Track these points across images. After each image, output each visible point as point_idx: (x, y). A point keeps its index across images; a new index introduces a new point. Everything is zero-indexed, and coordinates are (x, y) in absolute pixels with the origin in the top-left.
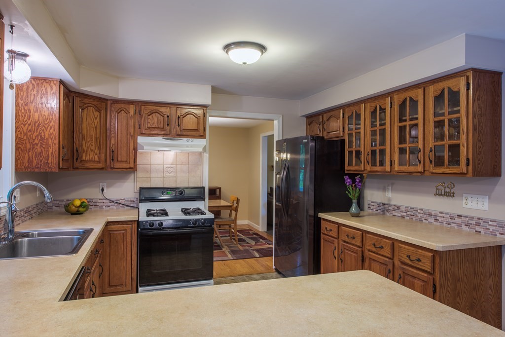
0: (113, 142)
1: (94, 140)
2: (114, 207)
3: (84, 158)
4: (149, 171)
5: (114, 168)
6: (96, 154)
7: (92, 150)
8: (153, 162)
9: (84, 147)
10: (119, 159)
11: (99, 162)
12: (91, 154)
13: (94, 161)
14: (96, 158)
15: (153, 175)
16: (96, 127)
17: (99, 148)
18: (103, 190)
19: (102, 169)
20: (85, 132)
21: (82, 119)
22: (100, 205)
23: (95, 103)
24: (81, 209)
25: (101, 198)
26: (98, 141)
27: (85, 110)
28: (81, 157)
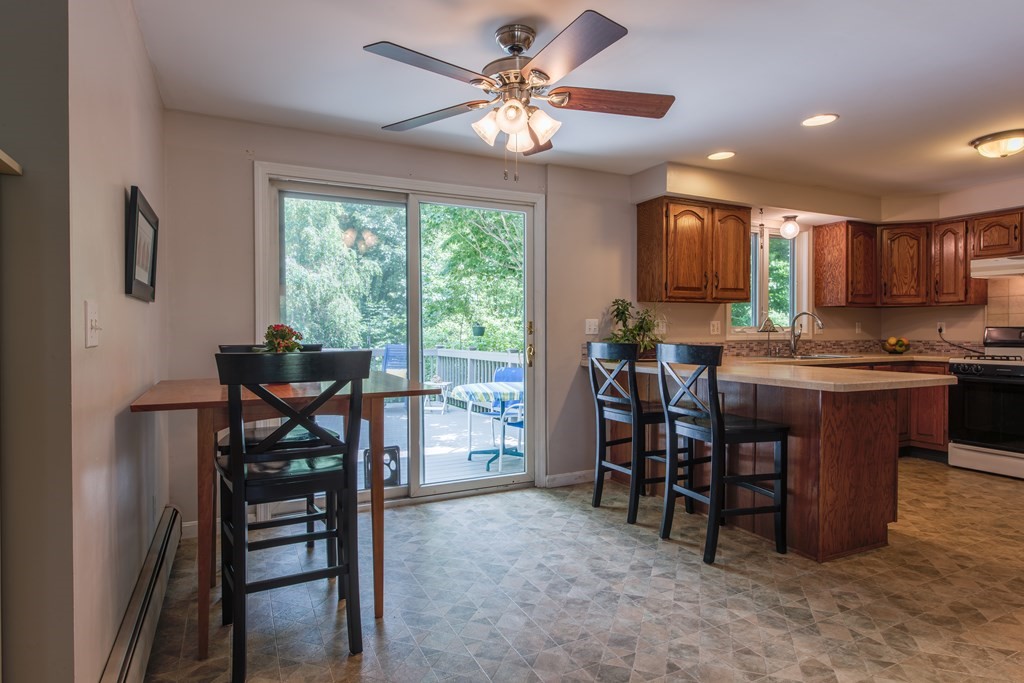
0: (937, 271)
1: (909, 272)
2: (956, 352)
3: (895, 292)
4: (1005, 304)
5: (938, 302)
6: (913, 287)
7: (906, 284)
8: (1013, 291)
9: (895, 281)
10: (945, 291)
11: (917, 296)
12: (904, 287)
13: (910, 296)
14: (913, 292)
15: (1013, 310)
16: (912, 258)
17: (918, 280)
18: (940, 330)
19: (922, 305)
20: (896, 264)
21: (892, 251)
22: (938, 348)
23: (911, 231)
24: (898, 348)
25: (940, 340)
26: (916, 273)
27: (896, 241)
28: (891, 292)
